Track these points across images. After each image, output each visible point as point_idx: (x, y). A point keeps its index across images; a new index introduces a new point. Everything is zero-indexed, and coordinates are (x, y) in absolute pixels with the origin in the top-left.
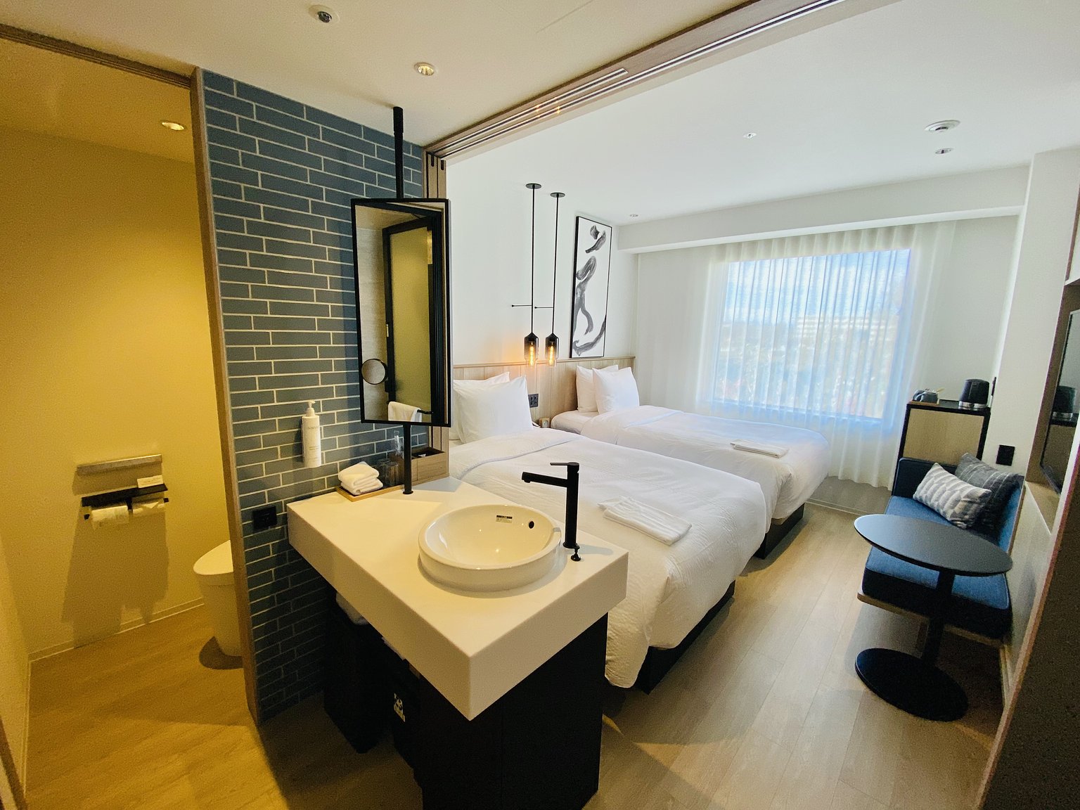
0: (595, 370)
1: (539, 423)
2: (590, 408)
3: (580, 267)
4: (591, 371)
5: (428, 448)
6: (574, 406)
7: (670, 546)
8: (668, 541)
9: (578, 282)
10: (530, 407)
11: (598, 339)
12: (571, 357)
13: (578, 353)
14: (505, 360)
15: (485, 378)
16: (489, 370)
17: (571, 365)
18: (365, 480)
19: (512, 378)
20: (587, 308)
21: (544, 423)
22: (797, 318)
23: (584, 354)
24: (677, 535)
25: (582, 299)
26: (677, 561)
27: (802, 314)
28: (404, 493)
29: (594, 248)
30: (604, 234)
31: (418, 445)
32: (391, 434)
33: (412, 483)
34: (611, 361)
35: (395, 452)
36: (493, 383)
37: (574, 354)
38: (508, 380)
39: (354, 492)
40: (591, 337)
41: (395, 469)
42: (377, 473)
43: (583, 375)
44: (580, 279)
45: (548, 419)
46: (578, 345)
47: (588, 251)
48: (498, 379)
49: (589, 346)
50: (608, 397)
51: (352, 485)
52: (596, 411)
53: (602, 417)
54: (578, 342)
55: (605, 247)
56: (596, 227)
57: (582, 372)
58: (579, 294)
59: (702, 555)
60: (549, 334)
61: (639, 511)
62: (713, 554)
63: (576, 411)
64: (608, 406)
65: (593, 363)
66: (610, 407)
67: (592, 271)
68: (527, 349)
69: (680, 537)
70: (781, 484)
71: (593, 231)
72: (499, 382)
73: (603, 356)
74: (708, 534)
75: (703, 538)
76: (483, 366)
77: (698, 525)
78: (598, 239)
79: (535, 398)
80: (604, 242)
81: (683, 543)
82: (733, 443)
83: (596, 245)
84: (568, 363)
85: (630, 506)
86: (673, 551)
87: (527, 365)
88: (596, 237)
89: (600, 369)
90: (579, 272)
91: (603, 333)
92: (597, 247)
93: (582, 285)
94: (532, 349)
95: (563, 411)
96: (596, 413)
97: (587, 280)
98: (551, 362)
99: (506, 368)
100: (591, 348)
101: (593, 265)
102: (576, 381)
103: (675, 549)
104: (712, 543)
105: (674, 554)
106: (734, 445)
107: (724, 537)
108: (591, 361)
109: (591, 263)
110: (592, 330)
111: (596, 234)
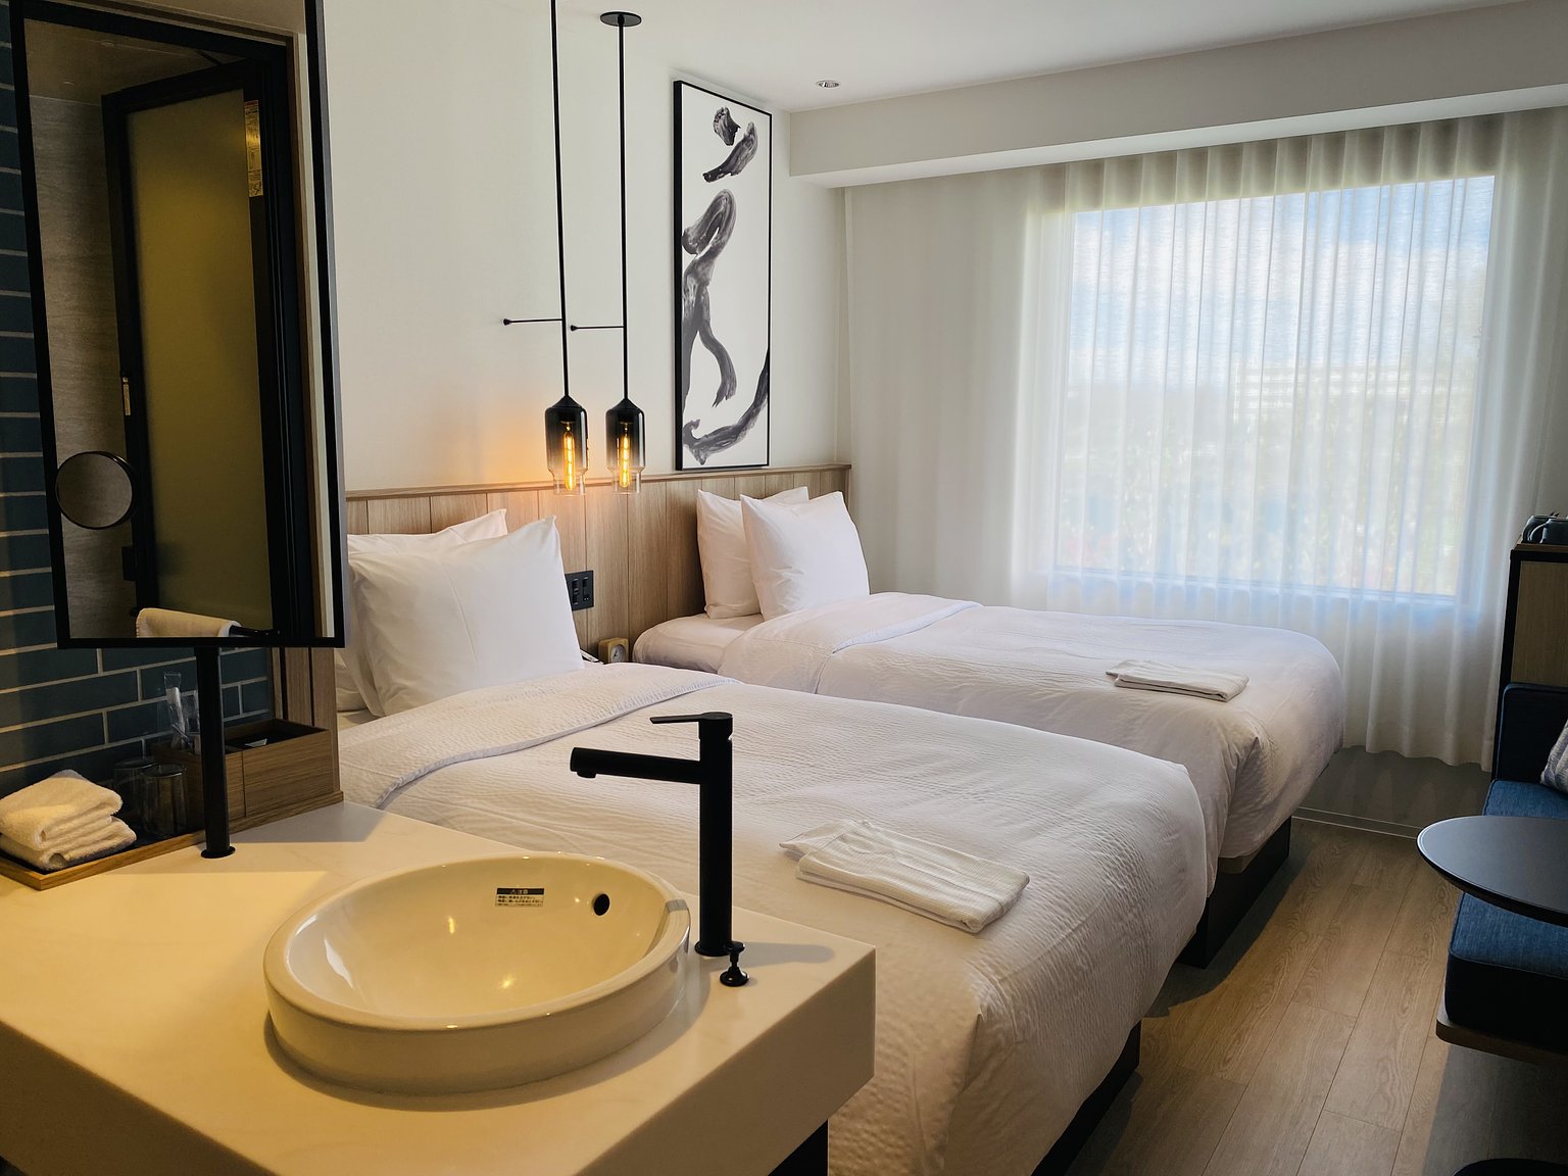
0: (748, 499)
1: (598, 651)
2: (739, 606)
3: (691, 218)
4: (736, 506)
5: (276, 721)
6: (695, 603)
7: (976, 935)
8: (973, 921)
9: (687, 259)
10: (573, 608)
11: (750, 416)
12: (678, 465)
13: (697, 456)
14: (490, 478)
15: (433, 527)
16: (444, 505)
17: (680, 488)
18: (76, 822)
19: (513, 525)
20: (717, 333)
21: (612, 651)
22: (1244, 372)
23: (715, 459)
24: (996, 905)
25: (701, 307)
26: (997, 972)
27: (1254, 361)
28: (205, 855)
29: (728, 168)
30: (752, 131)
31: (242, 715)
32: (155, 684)
33: (231, 825)
34: (787, 478)
35: (170, 738)
36: (460, 541)
37: (689, 460)
38: (503, 530)
39: (45, 859)
40: (731, 413)
41: (175, 784)
42: (117, 800)
43: (715, 515)
44: (692, 251)
45: (624, 642)
46: (697, 433)
47: (711, 176)
48: (473, 528)
49: (728, 436)
50: (786, 574)
51: (38, 839)
52: (755, 614)
53: (773, 627)
54: (696, 424)
55: (756, 166)
56: (728, 113)
57: (712, 506)
58: (691, 291)
59: (1060, 953)
60: (615, 400)
61: (892, 853)
62: (1086, 948)
63: (702, 615)
64: (787, 598)
65: (741, 481)
66: (792, 600)
67: (724, 230)
68: (554, 445)
69: (1002, 909)
70: (1235, 768)
71: (721, 121)
72: (476, 537)
73: (768, 465)
74: (1070, 898)
75: (1058, 909)
76: (429, 495)
77: (1044, 878)
78: (735, 144)
79: (584, 582)
80: (753, 153)
81: (1010, 924)
82: (1112, 671)
83: (733, 161)
84: (673, 482)
85: (867, 841)
86: (985, 949)
87: (558, 489)
88: (730, 140)
89: (761, 498)
90: (690, 233)
91: (762, 402)
92: (735, 165)
93: (700, 269)
94: (569, 442)
95: (665, 617)
96: (757, 617)
97: (713, 254)
98: (625, 481)
99: (495, 498)
100: (732, 443)
101: (727, 214)
102: (699, 533)
103: (991, 943)
104: (1083, 922)
105: (990, 956)
106: (1114, 676)
107: (1109, 904)
108: (734, 476)
109: (722, 208)
110: (734, 393)
111: (730, 130)
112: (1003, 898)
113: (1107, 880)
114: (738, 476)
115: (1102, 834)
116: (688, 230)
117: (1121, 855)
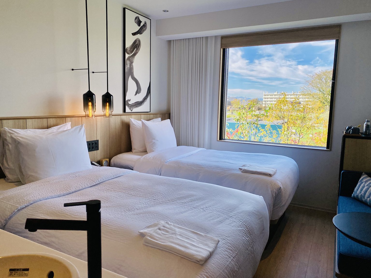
0: (143, 121)
1: (100, 163)
2: (141, 149)
3: (128, 44)
4: (140, 122)
6: (129, 149)
7: (202, 266)
9: (127, 56)
10: (89, 151)
11: (145, 99)
12: (124, 111)
13: (130, 109)
15: (48, 127)
16: (52, 121)
17: (125, 118)
19: (73, 126)
20: (136, 75)
21: (104, 162)
23: (135, 110)
24: (208, 252)
25: (131, 69)
29: (139, 32)
30: (145, 23)
34: (155, 115)
36: (55, 131)
37: (128, 110)
38: (70, 128)
40: (140, 97)
43: (134, 125)
44: (128, 54)
45: (108, 160)
46: (130, 103)
47: (134, 34)
48: (60, 128)
49: (139, 104)
50: (154, 141)
52: (145, 152)
53: (150, 156)
54: (130, 100)
55: (146, 33)
56: (139, 18)
57: (134, 122)
58: (128, 64)
59: (229, 267)
60: (105, 92)
61: (175, 234)
62: (237, 263)
63: (131, 152)
64: (154, 147)
65: (143, 116)
66: (155, 148)
67: (138, 49)
68: (86, 105)
69: (211, 254)
70: (275, 195)
71: (137, 20)
72: (61, 130)
73: (150, 112)
74: (232, 246)
75: (229, 251)
76: (47, 118)
77: (224, 239)
78: (141, 26)
79: (96, 143)
80: (146, 29)
81: (214, 259)
82: (240, 168)
83: (140, 31)
84: (123, 116)
85: (167, 229)
86: (205, 270)
87: (87, 117)
88: (139, 25)
89: (148, 120)
90: (128, 49)
91: (148, 95)
92: (141, 32)
93: (131, 58)
94: (90, 104)
95: (120, 152)
96: (145, 153)
97: (135, 55)
98: (107, 115)
99: (69, 119)
100: (140, 106)
101: (139, 44)
102: (130, 130)
103: (207, 267)
104: (236, 254)
105: (207, 273)
106: (241, 169)
107: (244, 245)
108: (141, 115)
109: (137, 43)
110: (140, 92)
111: (139, 22)
112: (211, 250)
113: (243, 238)
114: (142, 114)
115: (241, 222)
116: (127, 48)
117: (247, 228)
